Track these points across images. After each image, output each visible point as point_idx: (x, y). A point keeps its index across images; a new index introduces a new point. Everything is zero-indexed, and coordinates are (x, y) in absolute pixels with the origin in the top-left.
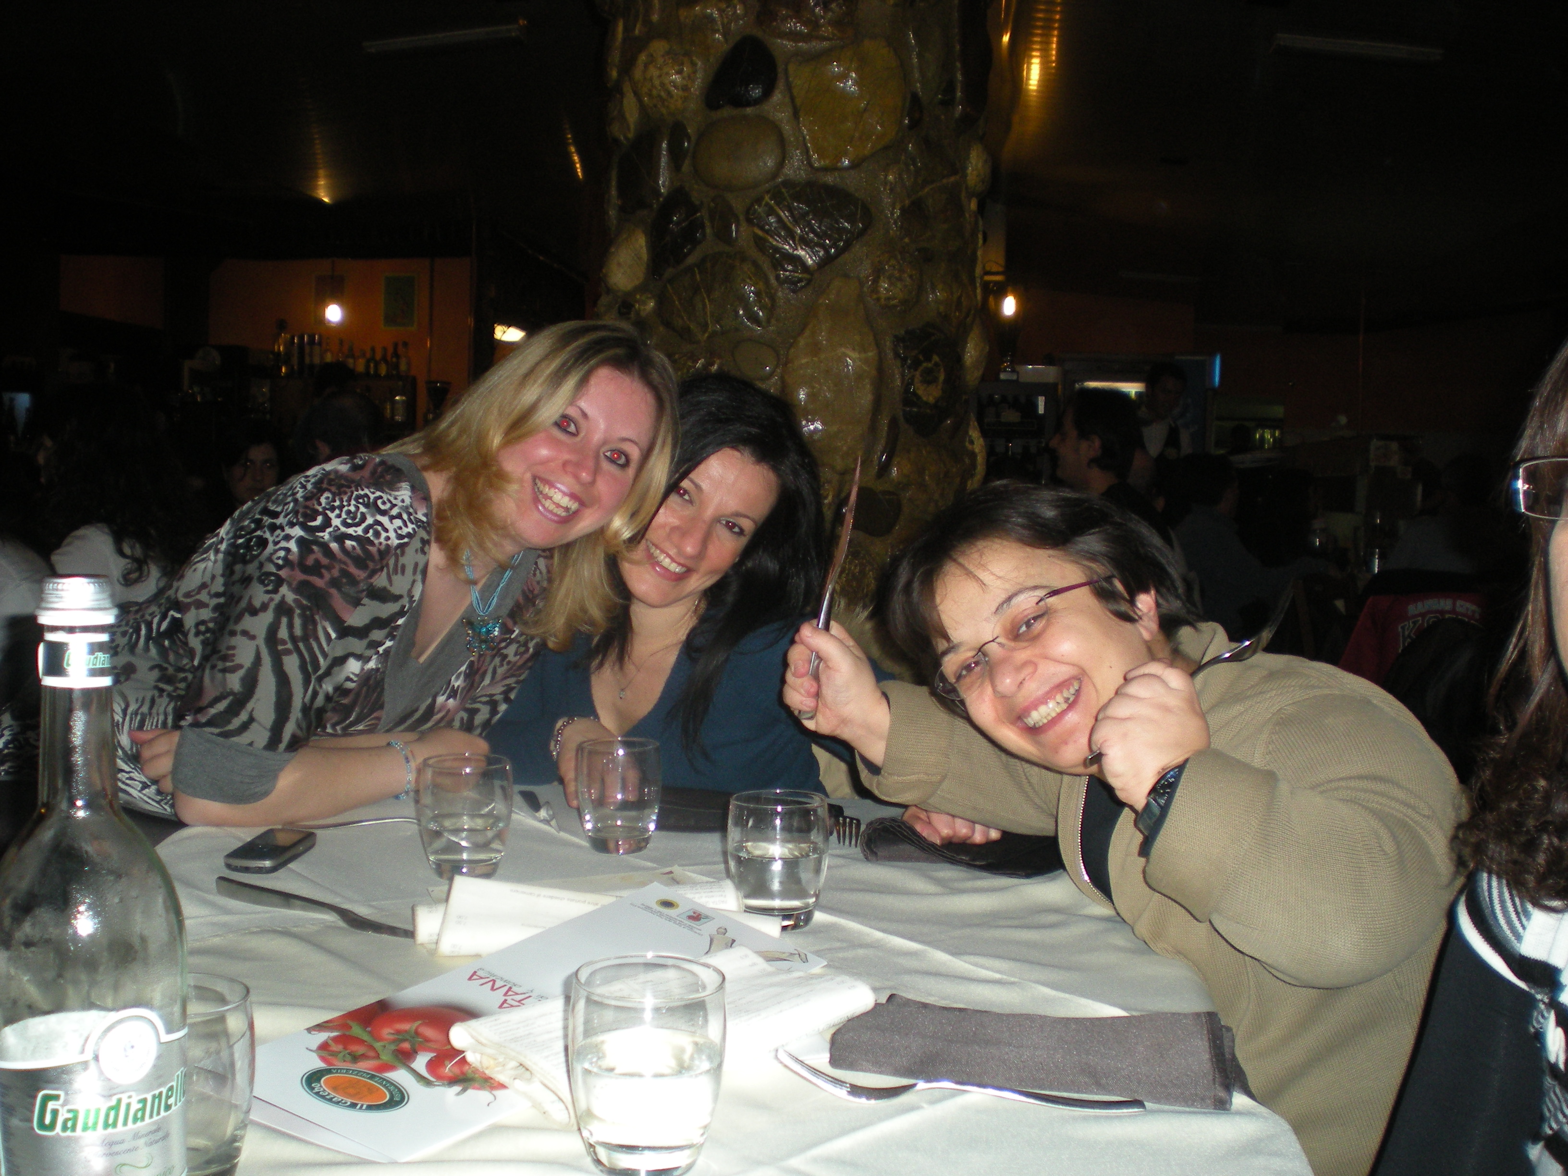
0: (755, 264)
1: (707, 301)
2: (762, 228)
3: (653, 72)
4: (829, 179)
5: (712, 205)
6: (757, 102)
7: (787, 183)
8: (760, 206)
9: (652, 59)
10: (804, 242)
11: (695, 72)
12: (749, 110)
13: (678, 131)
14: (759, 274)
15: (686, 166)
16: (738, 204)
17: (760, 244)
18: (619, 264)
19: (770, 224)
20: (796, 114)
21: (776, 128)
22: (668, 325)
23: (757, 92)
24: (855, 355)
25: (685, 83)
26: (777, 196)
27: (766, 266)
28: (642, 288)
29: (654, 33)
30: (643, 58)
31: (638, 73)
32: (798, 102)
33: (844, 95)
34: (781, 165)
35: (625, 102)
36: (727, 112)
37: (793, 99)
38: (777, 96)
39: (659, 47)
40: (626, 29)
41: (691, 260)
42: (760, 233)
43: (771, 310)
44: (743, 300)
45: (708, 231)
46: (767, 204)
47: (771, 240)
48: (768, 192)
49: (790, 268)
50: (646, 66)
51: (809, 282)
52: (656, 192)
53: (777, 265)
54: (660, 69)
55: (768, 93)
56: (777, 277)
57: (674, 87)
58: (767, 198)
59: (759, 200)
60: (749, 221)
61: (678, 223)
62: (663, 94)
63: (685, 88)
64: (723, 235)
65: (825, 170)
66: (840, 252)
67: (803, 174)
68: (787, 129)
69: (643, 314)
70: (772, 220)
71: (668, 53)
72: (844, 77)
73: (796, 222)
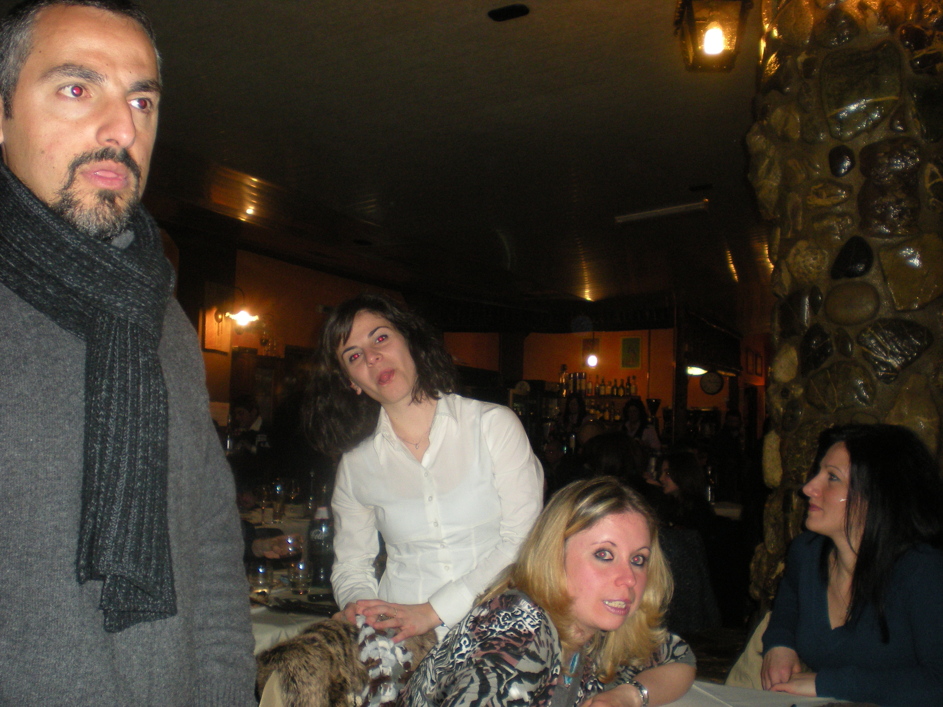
0: (864, 368)
1: (835, 389)
2: (867, 347)
3: (799, 259)
4: (907, 316)
5: (837, 334)
6: (862, 274)
7: (880, 321)
8: (865, 333)
9: (798, 252)
10: (894, 355)
11: (824, 258)
12: (857, 279)
13: (814, 292)
14: (865, 374)
15: (820, 312)
16: (851, 332)
17: (866, 356)
18: (781, 367)
19: (872, 345)
20: (885, 279)
21: (873, 288)
22: (811, 403)
23: (861, 268)
24: (926, 420)
25: (819, 264)
26: (876, 328)
27: (869, 368)
28: (794, 381)
29: (798, 236)
30: (793, 251)
31: (790, 260)
32: (887, 273)
33: (913, 268)
34: (877, 308)
35: (783, 274)
36: (843, 281)
37: (883, 271)
38: (873, 271)
39: (802, 244)
40: (782, 234)
41: (825, 365)
42: (866, 350)
43: (873, 394)
44: (856, 389)
45: (835, 348)
46: (870, 333)
47: (873, 354)
48: (870, 326)
49: (885, 369)
50: (795, 255)
51: (896, 377)
52: (802, 326)
53: (876, 368)
54: (804, 257)
55: (867, 269)
56: (877, 376)
57: (813, 267)
58: (869, 329)
59: (864, 331)
60: (859, 343)
61: (816, 344)
62: (806, 271)
63: (819, 268)
64: (843, 351)
65: (903, 311)
66: (914, 359)
67: (890, 315)
68: (880, 290)
69: (796, 396)
70: (873, 342)
71: (807, 248)
72: (912, 256)
73: (887, 341)
